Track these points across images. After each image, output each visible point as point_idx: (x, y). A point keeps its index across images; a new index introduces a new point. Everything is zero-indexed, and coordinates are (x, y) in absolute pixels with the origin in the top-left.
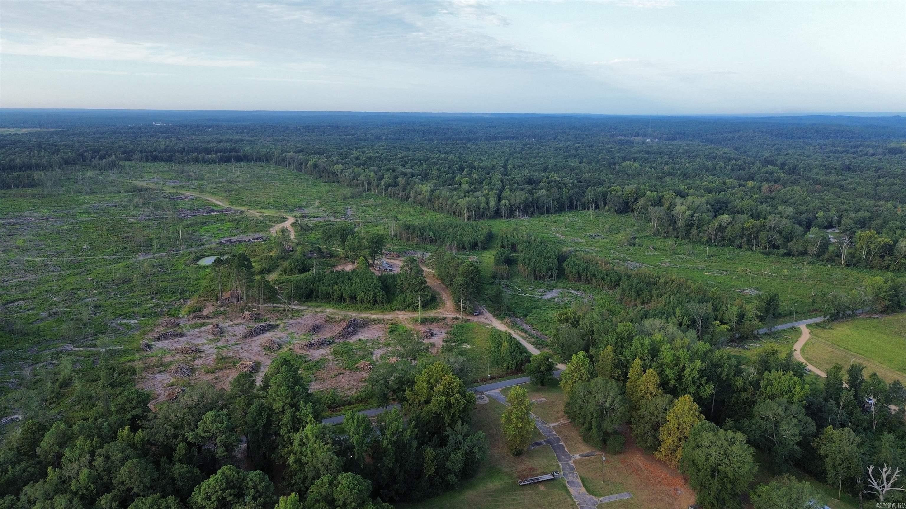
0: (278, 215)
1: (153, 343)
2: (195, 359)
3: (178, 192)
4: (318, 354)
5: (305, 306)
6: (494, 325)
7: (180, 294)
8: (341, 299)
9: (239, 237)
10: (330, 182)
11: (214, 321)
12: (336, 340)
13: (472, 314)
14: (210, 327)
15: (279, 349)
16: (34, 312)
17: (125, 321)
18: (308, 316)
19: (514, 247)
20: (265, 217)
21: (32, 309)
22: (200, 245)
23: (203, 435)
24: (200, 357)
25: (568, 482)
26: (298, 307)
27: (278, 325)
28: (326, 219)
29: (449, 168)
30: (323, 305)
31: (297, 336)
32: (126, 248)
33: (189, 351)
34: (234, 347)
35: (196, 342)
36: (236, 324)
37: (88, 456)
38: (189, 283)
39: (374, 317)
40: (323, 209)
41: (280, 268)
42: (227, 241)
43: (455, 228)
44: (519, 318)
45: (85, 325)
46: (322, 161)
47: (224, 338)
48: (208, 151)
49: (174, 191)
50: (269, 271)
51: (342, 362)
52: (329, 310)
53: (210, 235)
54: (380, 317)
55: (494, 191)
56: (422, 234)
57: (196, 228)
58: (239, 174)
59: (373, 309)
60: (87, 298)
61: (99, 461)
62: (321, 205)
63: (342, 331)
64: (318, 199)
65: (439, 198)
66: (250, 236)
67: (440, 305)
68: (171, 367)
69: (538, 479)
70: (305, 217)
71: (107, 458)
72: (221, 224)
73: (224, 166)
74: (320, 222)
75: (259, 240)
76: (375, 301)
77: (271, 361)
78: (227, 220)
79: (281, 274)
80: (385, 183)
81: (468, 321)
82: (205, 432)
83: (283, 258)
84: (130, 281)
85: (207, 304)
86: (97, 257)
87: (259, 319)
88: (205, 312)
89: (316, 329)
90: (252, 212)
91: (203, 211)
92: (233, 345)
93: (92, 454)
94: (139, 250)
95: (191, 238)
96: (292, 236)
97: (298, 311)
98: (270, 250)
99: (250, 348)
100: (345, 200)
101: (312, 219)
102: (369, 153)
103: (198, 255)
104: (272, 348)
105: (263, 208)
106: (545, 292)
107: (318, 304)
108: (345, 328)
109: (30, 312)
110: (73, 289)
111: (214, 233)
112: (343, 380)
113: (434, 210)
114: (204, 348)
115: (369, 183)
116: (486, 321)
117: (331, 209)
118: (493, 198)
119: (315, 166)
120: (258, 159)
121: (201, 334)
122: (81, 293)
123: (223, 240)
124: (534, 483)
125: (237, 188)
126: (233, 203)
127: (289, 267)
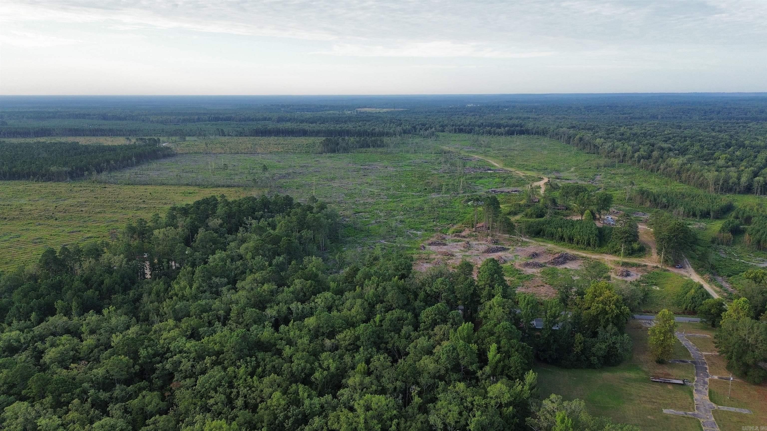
0: (536, 176)
1: (427, 246)
2: (449, 259)
3: (470, 155)
4: (530, 271)
5: (533, 240)
6: (691, 278)
7: (451, 220)
8: (562, 238)
9: (502, 189)
10: (591, 153)
11: (467, 240)
12: (547, 265)
13: (674, 266)
14: (463, 243)
15: (504, 263)
16: (369, 220)
17: (415, 232)
18: (533, 247)
19: (748, 220)
20: (527, 176)
21: (368, 218)
22: (473, 192)
24: (452, 258)
25: (696, 390)
26: (527, 240)
27: (508, 249)
28: (575, 182)
29: (715, 145)
30: (547, 241)
31: (520, 258)
32: (426, 189)
33: (446, 254)
34: (475, 257)
35: (452, 250)
36: (481, 244)
38: (459, 215)
39: (584, 255)
40: (576, 174)
41: (524, 213)
42: (493, 191)
43: (693, 197)
44: (722, 277)
45: (393, 230)
46: (588, 135)
47: (470, 251)
48: (499, 126)
49: (467, 154)
50: (515, 214)
51: (546, 279)
52: (550, 245)
54: (589, 256)
55: (752, 168)
56: (655, 200)
57: (474, 180)
58: (518, 144)
59: (585, 249)
60: (398, 216)
62: (576, 171)
63: (553, 259)
64: (575, 166)
65: (688, 170)
66: (510, 189)
67: (647, 255)
68: (433, 261)
69: (669, 381)
70: (558, 179)
72: (493, 179)
73: (509, 138)
74: (569, 183)
75: (516, 192)
76: (589, 244)
78: (497, 177)
79: (523, 217)
80: (639, 155)
81: (668, 270)
82: (436, 289)
83: (529, 206)
84: (423, 209)
85: (466, 229)
86: (408, 193)
87: (497, 243)
88: (463, 234)
89: (535, 255)
90: (517, 172)
91: (483, 169)
92: (475, 256)
94: (434, 191)
95: (468, 187)
96: (542, 191)
97: (527, 242)
98: (521, 199)
100: (598, 168)
101: (564, 181)
102: (636, 129)
103: (470, 198)
105: (527, 170)
107: (543, 240)
108: (556, 258)
109: (367, 219)
110: (391, 210)
111: (485, 185)
112: (542, 290)
113: (681, 182)
114: (456, 254)
115: (625, 155)
116: (686, 274)
117: (583, 175)
118: (746, 175)
119: (581, 139)
120: (537, 133)
121: (457, 246)
122: (395, 213)
123: (490, 190)
124: (664, 382)
125: (513, 154)
126: (506, 165)
127: (530, 213)
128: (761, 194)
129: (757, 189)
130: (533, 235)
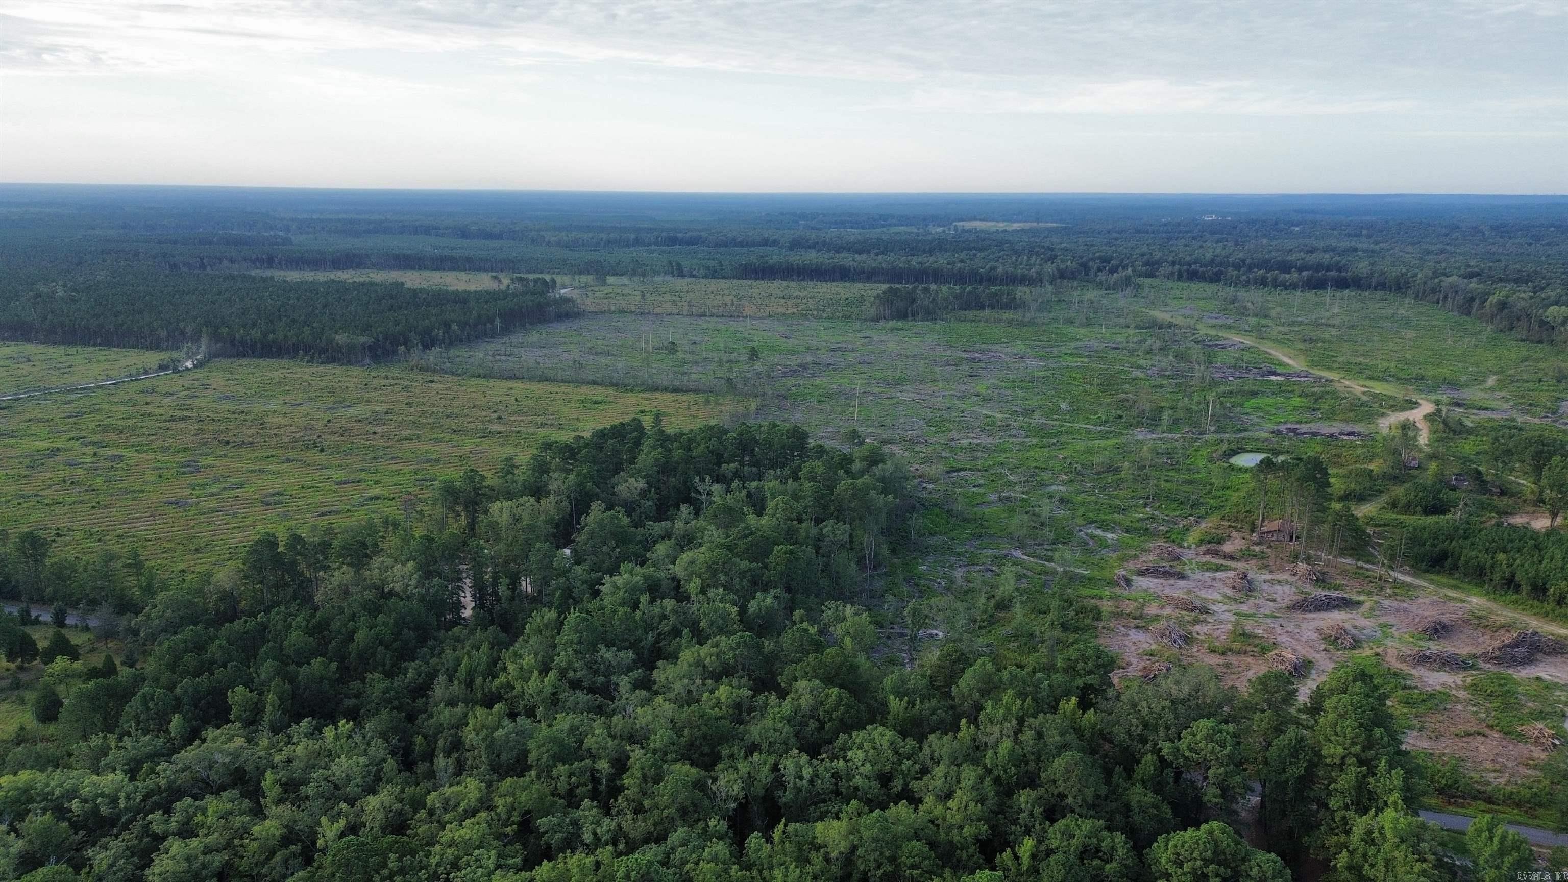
1: (1134, 577)
2: (1196, 622)
3: (1220, 334)
4: (1435, 679)
5: (1425, 580)
7: (1192, 507)
8: (1510, 584)
9: (1313, 427)
10: (1532, 341)
11: (1241, 566)
12: (1481, 664)
14: (1231, 574)
15: (1354, 648)
16: (982, 490)
17: (1099, 532)
18: (1427, 601)
20: (1375, 396)
21: (979, 486)
22: (1240, 431)
23: (1187, 754)
24: (1205, 621)
26: (1408, 579)
27: (1359, 603)
28: (1506, 416)
30: (1466, 586)
31: (1396, 634)
32: (1120, 417)
33: (1188, 607)
34: (1269, 621)
35: (1203, 594)
36: (1279, 582)
37: (1014, 722)
38: (1209, 492)
40: (1503, 394)
41: (1385, 498)
42: (1289, 430)
45: (1042, 524)
46: (1521, 297)
47: (1252, 600)
48: (1286, 267)
49: (1213, 332)
50: (1361, 498)
51: (1488, 711)
52: (1477, 601)
53: (1262, 415)
57: (1238, 399)
58: (1336, 311)
60: (1053, 484)
61: (1028, 736)
62: (1501, 385)
63: (1500, 649)
64: (1495, 373)
66: (1335, 427)
68: (1154, 625)
70: (1459, 405)
71: (1040, 735)
72: (1286, 398)
73: (1311, 295)
74: (1491, 420)
75: (1352, 438)
77: (1333, 665)
78: (1297, 392)
79: (1384, 508)
82: (1191, 750)
83: (1396, 479)
84: (1117, 470)
85: (1234, 534)
86: (1077, 426)
87: (1323, 581)
88: (1227, 548)
89: (1439, 630)
90: (1347, 383)
91: (1257, 371)
92: (1266, 616)
93: (1021, 721)
94: (1139, 424)
95: (1225, 416)
96: (1423, 439)
97: (1408, 586)
98: (1372, 458)
99: (1297, 631)
100: (1559, 381)
101: (1475, 411)
103: (1233, 446)
104: (1339, 641)
105: (1371, 378)
107: (1454, 583)
108: (1507, 646)
109: (976, 490)
110: (1036, 467)
111: (1267, 413)
112: (1482, 748)
114: (1215, 608)
117: (1523, 397)
119: (1503, 305)
120: (1381, 286)
121: (1214, 584)
122: (1046, 476)
123: (1282, 427)
125: (1326, 336)
126: (1314, 364)
127: (1403, 500)
130: (1423, 566)
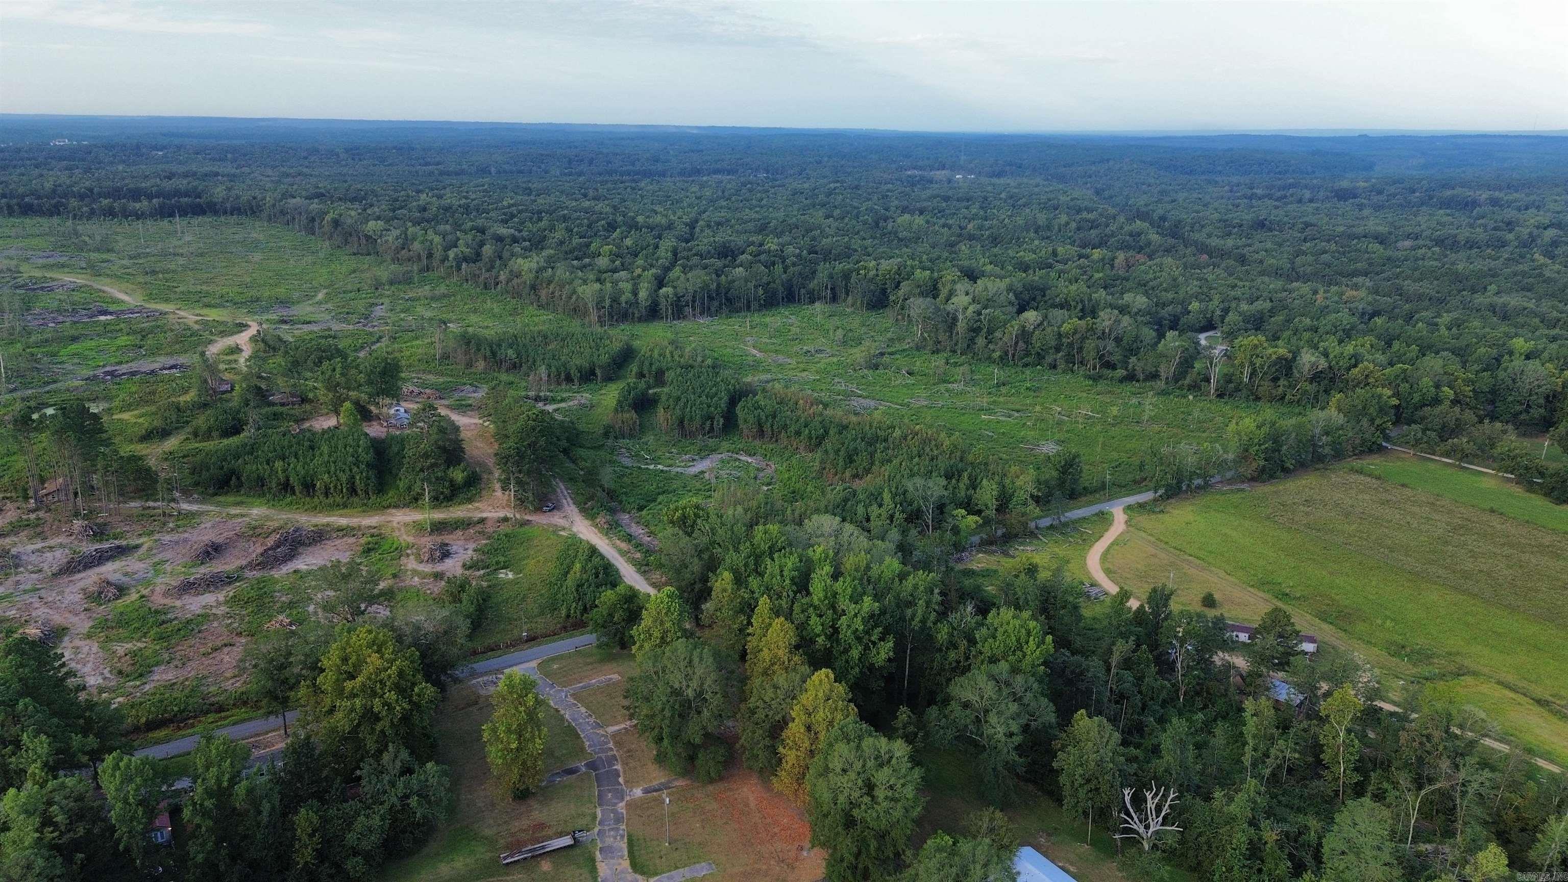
0: (229, 320)
3: (48, 275)
4: (195, 604)
5: (211, 504)
6: (575, 529)
8: (286, 487)
9: (134, 366)
10: (362, 255)
12: (248, 574)
13: (539, 509)
15: (118, 598)
18: (209, 525)
19: (659, 377)
20: (205, 323)
25: (601, 850)
26: (195, 508)
27: (137, 547)
28: (324, 326)
29: (589, 226)
30: (250, 500)
31: (169, 569)
34: (26, 596)
36: (51, 548)
39: (343, 522)
40: (327, 306)
41: (189, 429)
42: (107, 373)
43: (563, 340)
44: (629, 513)
46: (351, 214)
48: (136, 195)
49: (38, 274)
50: (163, 434)
51: (241, 620)
52: (258, 511)
53: (78, 361)
54: (354, 521)
55: (654, 271)
56: (494, 354)
57: (54, 348)
58: (188, 238)
59: (345, 506)
62: (328, 298)
63: (262, 554)
64: (325, 288)
65: (550, 282)
66: (158, 363)
67: (484, 492)
69: (543, 847)
70: (285, 322)
72: (110, 338)
73: (165, 223)
74: (311, 332)
75: (173, 371)
76: (353, 491)
77: (91, 624)
78: (125, 331)
79: (187, 439)
80: (457, 255)
81: (528, 522)
83: (205, 405)
87: (102, 534)
89: (213, 551)
90: (182, 313)
91: (84, 312)
92: (25, 592)
96: (242, 361)
97: (191, 515)
98: (185, 391)
99: (60, 597)
100: (377, 289)
101: (300, 326)
102: (451, 199)
104: (103, 596)
105: (208, 306)
106: (694, 460)
107: (239, 499)
108: (269, 549)
111: (86, 358)
112: (227, 659)
113: (541, 306)
115: (430, 256)
116: (562, 522)
117: (344, 307)
118: (646, 285)
119: (336, 223)
123: (100, 372)
124: (533, 857)
125: (173, 266)
126: (151, 297)
127: (204, 427)
128: (674, 319)
129: (667, 309)
130: (211, 490)
